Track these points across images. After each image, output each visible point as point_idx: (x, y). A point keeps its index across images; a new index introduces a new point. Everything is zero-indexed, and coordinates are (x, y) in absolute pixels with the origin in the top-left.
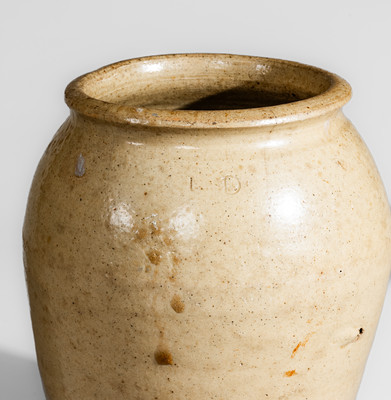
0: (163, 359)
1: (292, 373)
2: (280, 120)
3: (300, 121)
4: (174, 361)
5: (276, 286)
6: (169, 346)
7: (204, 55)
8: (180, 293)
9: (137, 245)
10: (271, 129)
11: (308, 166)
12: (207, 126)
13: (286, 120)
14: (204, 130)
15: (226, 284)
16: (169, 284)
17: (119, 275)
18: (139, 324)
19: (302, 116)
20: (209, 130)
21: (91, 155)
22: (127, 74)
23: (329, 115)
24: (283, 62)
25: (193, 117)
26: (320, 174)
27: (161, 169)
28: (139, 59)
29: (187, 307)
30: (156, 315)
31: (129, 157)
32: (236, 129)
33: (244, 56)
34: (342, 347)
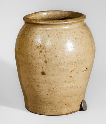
0: (43, 73)
1: (71, 77)
2: (68, 22)
3: (73, 23)
4: (46, 74)
5: (67, 58)
6: (44, 71)
7: (56, 11)
8: (46, 59)
9: (37, 49)
10: (66, 24)
11: (75, 32)
12: (52, 23)
13: (69, 22)
14: (51, 24)
15: (56, 57)
16: (44, 57)
17: (33, 55)
18: (38, 66)
19: (73, 22)
20: (52, 24)
21: (28, 30)
22: (38, 15)
23: (80, 22)
24: (73, 12)
25: (49, 22)
26: (77, 34)
27: (42, 33)
28: (41, 12)
29: (48, 62)
30: (41, 64)
31: (36, 30)
32: (58, 24)
33: (64, 11)
34: (82, 72)
